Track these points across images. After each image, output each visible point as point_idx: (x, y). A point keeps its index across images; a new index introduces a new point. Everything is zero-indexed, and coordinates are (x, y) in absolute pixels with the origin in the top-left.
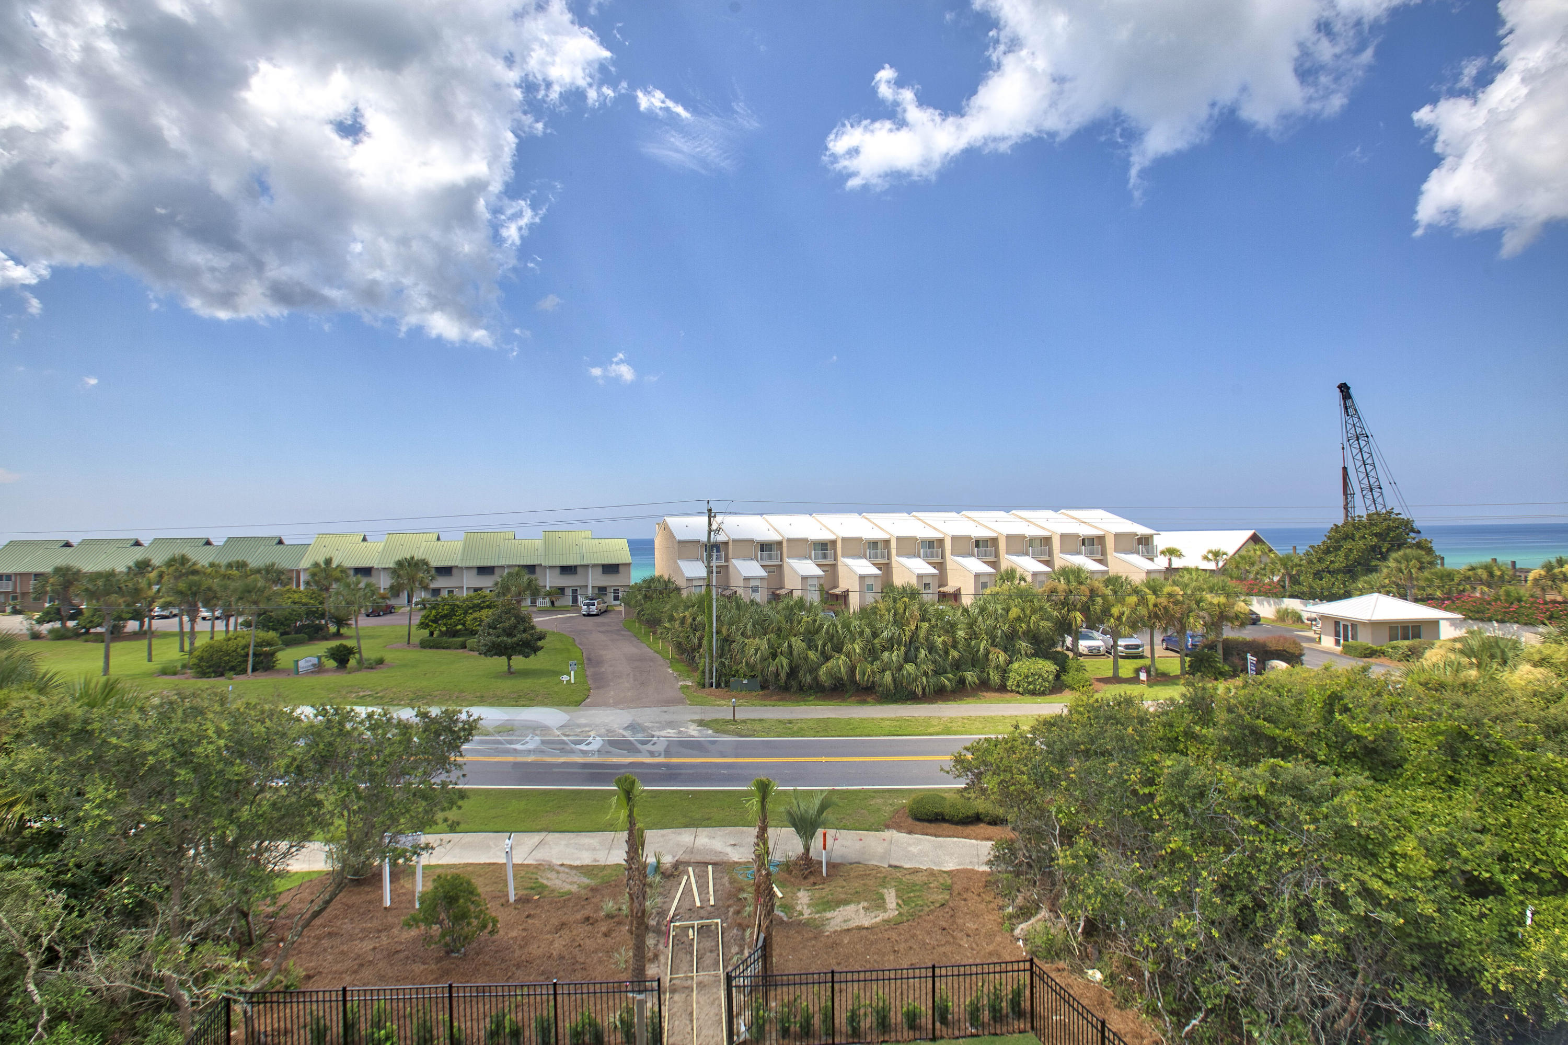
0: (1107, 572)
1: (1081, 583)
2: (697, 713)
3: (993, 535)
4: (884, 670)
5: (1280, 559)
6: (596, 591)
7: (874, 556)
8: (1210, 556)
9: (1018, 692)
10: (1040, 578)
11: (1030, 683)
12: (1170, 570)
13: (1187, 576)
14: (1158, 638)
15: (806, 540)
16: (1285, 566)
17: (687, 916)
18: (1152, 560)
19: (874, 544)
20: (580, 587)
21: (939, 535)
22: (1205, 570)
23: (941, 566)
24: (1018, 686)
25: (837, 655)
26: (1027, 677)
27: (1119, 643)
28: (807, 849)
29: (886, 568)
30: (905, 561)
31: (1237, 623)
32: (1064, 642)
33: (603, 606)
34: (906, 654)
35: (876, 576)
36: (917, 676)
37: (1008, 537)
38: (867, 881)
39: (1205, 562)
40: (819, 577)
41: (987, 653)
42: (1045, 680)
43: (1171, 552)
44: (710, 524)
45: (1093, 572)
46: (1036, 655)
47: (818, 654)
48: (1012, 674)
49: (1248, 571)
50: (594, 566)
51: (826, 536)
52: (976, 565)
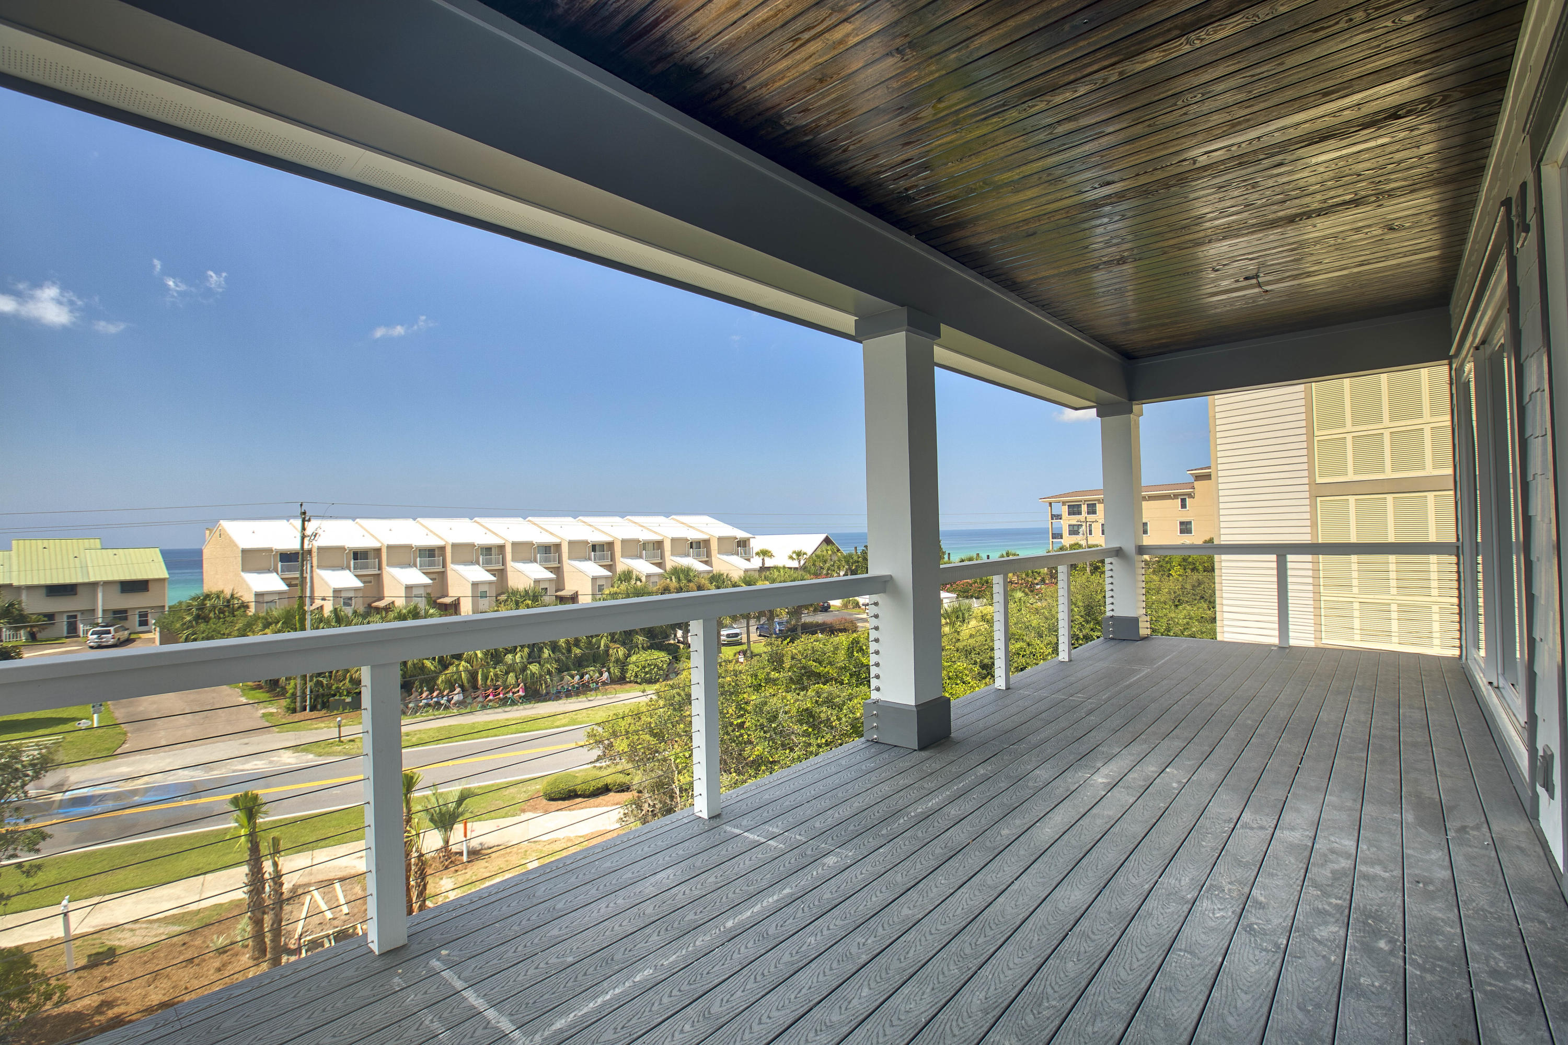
0: (711, 571)
1: (690, 581)
2: (291, 738)
3: (609, 539)
4: (507, 673)
5: (845, 557)
6: (110, 616)
7: (488, 562)
8: (794, 556)
9: (636, 682)
10: (653, 579)
11: (646, 673)
12: (763, 569)
13: (776, 573)
14: (753, 629)
15: (410, 547)
16: (847, 562)
17: (319, 930)
18: (749, 560)
19: (487, 550)
20: (82, 612)
21: (556, 540)
22: (790, 568)
23: (558, 571)
24: (636, 676)
25: (457, 662)
26: (644, 667)
27: (722, 633)
28: (447, 842)
29: (501, 574)
30: (520, 566)
31: (811, 609)
32: (675, 635)
33: (124, 635)
34: (529, 655)
35: (490, 583)
36: (541, 676)
37: (624, 542)
38: (508, 858)
39: (791, 561)
40: (425, 586)
41: (607, 647)
42: (660, 669)
43: (764, 553)
44: (304, 529)
45: (700, 573)
46: (651, 647)
47: (436, 663)
48: (631, 667)
49: (822, 568)
50: (107, 583)
51: (432, 541)
52: (593, 569)
